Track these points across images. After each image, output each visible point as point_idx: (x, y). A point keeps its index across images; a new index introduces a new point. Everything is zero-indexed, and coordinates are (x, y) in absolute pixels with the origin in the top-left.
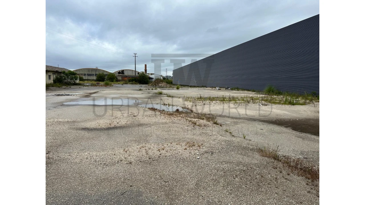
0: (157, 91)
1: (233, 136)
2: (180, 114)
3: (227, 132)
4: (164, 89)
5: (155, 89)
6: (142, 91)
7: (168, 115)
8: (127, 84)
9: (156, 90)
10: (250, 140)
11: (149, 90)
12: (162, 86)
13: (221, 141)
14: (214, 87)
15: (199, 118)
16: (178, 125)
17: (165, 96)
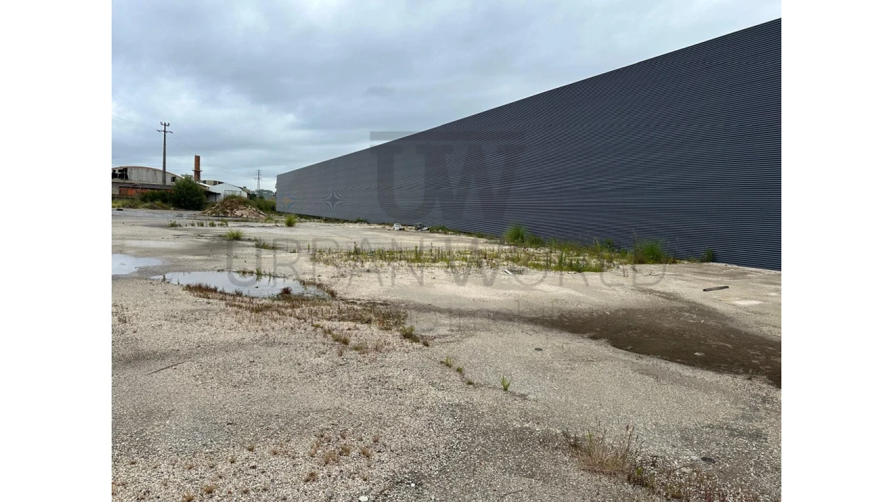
0: (227, 229)
1: (470, 383)
2: (293, 307)
3: (448, 369)
4: (247, 224)
5: (221, 225)
6: (178, 228)
7: (252, 310)
8: (136, 208)
9: (222, 228)
10: (524, 397)
11: (201, 228)
12: (245, 216)
13: (437, 410)
14: (388, 224)
15: (355, 320)
16: (286, 350)
17: (248, 246)
